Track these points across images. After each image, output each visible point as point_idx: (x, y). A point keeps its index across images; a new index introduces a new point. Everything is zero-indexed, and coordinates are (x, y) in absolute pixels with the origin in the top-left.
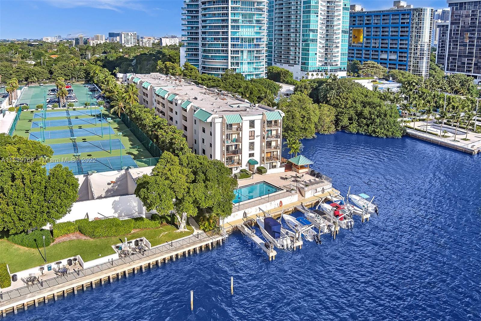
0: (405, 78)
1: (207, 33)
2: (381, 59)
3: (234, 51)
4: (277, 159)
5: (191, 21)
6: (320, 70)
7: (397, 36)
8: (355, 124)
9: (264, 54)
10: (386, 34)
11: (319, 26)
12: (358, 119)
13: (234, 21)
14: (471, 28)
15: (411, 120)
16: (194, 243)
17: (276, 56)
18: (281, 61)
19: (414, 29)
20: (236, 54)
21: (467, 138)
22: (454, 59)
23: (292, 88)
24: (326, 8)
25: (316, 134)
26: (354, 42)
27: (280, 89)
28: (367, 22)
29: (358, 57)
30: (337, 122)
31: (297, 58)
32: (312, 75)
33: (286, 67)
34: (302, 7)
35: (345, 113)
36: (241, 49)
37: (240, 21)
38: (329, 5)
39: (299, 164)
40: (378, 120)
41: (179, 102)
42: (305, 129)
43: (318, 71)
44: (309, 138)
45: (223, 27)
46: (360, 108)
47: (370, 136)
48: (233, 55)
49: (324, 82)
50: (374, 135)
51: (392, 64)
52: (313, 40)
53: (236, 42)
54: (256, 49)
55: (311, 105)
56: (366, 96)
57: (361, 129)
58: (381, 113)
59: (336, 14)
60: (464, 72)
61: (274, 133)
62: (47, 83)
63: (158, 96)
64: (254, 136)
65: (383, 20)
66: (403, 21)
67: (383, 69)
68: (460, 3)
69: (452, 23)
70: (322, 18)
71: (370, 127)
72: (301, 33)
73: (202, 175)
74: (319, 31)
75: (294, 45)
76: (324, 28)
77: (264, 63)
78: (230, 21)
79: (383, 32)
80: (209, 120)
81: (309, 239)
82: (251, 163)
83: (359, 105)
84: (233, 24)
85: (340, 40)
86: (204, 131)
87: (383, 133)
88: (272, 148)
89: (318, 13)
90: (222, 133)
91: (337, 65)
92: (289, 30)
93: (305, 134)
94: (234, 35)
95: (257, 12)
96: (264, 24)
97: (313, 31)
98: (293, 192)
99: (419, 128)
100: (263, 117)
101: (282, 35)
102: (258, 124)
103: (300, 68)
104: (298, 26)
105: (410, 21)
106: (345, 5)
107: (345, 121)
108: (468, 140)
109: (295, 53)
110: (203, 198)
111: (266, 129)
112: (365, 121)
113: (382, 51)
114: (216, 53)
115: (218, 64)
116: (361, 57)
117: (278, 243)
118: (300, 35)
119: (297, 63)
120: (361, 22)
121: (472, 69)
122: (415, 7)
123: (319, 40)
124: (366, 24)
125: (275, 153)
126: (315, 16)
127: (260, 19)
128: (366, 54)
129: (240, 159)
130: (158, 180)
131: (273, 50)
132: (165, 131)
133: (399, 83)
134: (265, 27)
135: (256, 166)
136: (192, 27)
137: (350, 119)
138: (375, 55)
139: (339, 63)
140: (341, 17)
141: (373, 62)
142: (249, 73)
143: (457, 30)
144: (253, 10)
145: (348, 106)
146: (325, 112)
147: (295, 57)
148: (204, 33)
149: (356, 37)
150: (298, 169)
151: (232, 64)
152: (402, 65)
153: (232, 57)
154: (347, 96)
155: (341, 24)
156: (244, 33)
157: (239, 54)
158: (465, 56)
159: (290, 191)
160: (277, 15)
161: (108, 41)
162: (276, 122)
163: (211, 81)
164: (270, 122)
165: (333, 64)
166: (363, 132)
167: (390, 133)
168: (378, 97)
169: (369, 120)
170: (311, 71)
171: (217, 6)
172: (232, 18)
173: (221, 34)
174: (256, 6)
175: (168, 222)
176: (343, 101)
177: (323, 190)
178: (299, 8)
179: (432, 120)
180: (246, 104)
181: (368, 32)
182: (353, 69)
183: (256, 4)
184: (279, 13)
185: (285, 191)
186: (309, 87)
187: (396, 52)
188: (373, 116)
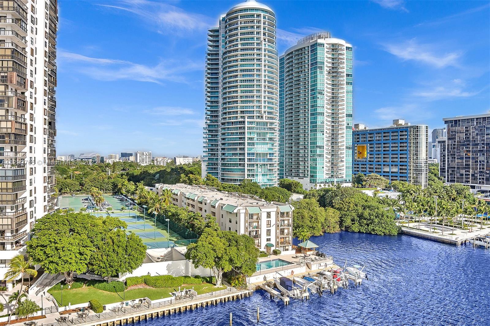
0: (405, 187)
1: (226, 149)
2: (384, 172)
3: (250, 165)
4: (289, 243)
5: (211, 139)
6: (327, 182)
7: (397, 150)
8: (357, 224)
9: (276, 167)
10: (387, 149)
11: (325, 143)
12: (360, 220)
13: (250, 139)
14: (466, 143)
15: (407, 221)
16: (228, 294)
17: (287, 170)
18: (292, 174)
19: (412, 144)
20: (252, 167)
21: (454, 233)
22: (453, 171)
23: (301, 196)
24: (330, 127)
25: (323, 232)
26: (359, 158)
27: (291, 196)
28: (370, 139)
29: (363, 171)
30: (341, 222)
31: (306, 172)
32: (320, 186)
33: (296, 179)
34: (309, 127)
35: (348, 215)
36: (256, 163)
37: (255, 139)
38: (333, 124)
39: (307, 246)
40: (376, 220)
41: (208, 202)
42: (313, 228)
43: (326, 183)
44: (317, 235)
45: (240, 144)
46: (360, 210)
47: (370, 233)
48: (249, 168)
49: (330, 191)
50: (373, 233)
51: (394, 176)
52: (320, 155)
53: (252, 156)
54: (270, 163)
55: (318, 208)
56: (366, 201)
57: (362, 228)
58: (379, 214)
59: (340, 132)
60: (463, 183)
61: (286, 222)
62: (78, 194)
63: (188, 199)
64: (270, 225)
65: (384, 136)
66: (402, 137)
67: (385, 181)
68: (455, 120)
69: (449, 139)
70: (328, 135)
71: (370, 226)
72: (309, 149)
73: (234, 242)
74: (325, 147)
75: (303, 160)
76: (330, 144)
77: (276, 175)
78: (246, 139)
79: (384, 147)
80: (235, 211)
81: (313, 291)
82: (268, 246)
83: (360, 208)
84: (249, 141)
85: (344, 155)
86: (230, 221)
87: (381, 231)
88: (285, 235)
89: (323, 132)
90: (246, 221)
91: (342, 177)
92: (298, 147)
93: (313, 231)
94: (250, 151)
95: (270, 131)
96: (276, 141)
97: (320, 147)
98: (302, 265)
99: (413, 227)
100: (277, 210)
101: (292, 151)
102: (273, 215)
103: (309, 181)
104: (306, 143)
105: (408, 137)
106: (348, 124)
107: (348, 222)
108: (454, 234)
109: (305, 167)
110: (236, 257)
111: (280, 219)
112: (365, 222)
113: (384, 165)
114: (234, 167)
115: (236, 175)
116: (366, 171)
117: (291, 293)
118: (308, 151)
119: (306, 176)
120: (365, 139)
121: (470, 180)
122: (413, 125)
123: (325, 155)
124: (369, 141)
125: (287, 239)
126: (321, 134)
127: (273, 137)
128: (370, 168)
129: (260, 242)
130: (204, 244)
131: (284, 165)
132: (200, 221)
133: (400, 192)
134: (277, 143)
135: (273, 249)
136: (213, 145)
137: (353, 220)
138: (378, 168)
139: (344, 176)
140: (344, 135)
141: (376, 174)
142: (263, 184)
143: (454, 145)
144: (266, 129)
145: (350, 209)
146: (330, 214)
147: (305, 171)
148: (223, 149)
149: (361, 153)
150: (306, 251)
151: (249, 175)
152: (403, 176)
153: (248, 170)
154: (350, 200)
155: (345, 141)
156: (259, 149)
157: (254, 167)
158: (463, 168)
159: (299, 264)
160: (287, 134)
161: (121, 161)
162: (287, 213)
163: (231, 188)
164: (282, 214)
165: (339, 177)
166: (363, 231)
167: (388, 231)
168: (377, 202)
169: (369, 220)
170: (319, 183)
171: (235, 126)
172: (248, 136)
173: (238, 149)
174: (269, 126)
175: (207, 282)
176: (346, 205)
177: (326, 265)
178: (306, 127)
179: (427, 221)
180: (263, 202)
181: (371, 148)
182: (358, 181)
183: (269, 124)
184: (289, 132)
185: (296, 264)
186: (317, 195)
187: (397, 165)
188: (372, 217)
